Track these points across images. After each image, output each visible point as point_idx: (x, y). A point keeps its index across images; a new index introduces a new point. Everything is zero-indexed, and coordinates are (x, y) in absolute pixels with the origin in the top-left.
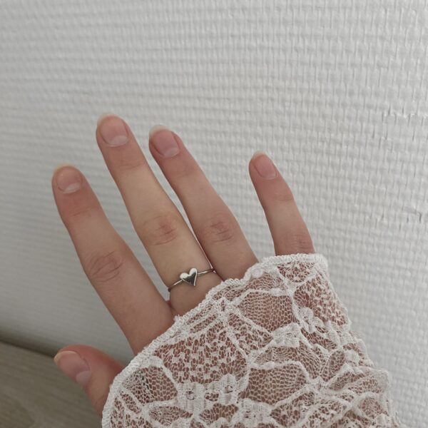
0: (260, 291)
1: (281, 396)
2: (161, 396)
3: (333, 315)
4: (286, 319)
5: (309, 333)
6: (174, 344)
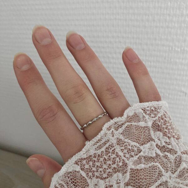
0: (133, 123)
1: (150, 184)
3: (174, 134)
5: (161, 146)
6: (86, 157)
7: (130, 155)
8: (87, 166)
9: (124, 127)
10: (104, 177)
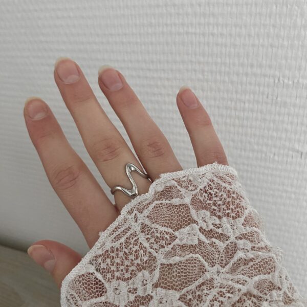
2: (95, 294)
3: (228, 211)
4: (186, 221)
6: (101, 253)
8: (103, 266)
10: (127, 277)
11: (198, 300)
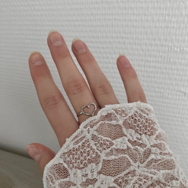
0: (106, 122)
1: (119, 172)
4: (120, 135)
5: (132, 141)
7: (103, 148)
8: (68, 159)
9: (98, 125)
11: (125, 183)
